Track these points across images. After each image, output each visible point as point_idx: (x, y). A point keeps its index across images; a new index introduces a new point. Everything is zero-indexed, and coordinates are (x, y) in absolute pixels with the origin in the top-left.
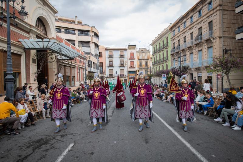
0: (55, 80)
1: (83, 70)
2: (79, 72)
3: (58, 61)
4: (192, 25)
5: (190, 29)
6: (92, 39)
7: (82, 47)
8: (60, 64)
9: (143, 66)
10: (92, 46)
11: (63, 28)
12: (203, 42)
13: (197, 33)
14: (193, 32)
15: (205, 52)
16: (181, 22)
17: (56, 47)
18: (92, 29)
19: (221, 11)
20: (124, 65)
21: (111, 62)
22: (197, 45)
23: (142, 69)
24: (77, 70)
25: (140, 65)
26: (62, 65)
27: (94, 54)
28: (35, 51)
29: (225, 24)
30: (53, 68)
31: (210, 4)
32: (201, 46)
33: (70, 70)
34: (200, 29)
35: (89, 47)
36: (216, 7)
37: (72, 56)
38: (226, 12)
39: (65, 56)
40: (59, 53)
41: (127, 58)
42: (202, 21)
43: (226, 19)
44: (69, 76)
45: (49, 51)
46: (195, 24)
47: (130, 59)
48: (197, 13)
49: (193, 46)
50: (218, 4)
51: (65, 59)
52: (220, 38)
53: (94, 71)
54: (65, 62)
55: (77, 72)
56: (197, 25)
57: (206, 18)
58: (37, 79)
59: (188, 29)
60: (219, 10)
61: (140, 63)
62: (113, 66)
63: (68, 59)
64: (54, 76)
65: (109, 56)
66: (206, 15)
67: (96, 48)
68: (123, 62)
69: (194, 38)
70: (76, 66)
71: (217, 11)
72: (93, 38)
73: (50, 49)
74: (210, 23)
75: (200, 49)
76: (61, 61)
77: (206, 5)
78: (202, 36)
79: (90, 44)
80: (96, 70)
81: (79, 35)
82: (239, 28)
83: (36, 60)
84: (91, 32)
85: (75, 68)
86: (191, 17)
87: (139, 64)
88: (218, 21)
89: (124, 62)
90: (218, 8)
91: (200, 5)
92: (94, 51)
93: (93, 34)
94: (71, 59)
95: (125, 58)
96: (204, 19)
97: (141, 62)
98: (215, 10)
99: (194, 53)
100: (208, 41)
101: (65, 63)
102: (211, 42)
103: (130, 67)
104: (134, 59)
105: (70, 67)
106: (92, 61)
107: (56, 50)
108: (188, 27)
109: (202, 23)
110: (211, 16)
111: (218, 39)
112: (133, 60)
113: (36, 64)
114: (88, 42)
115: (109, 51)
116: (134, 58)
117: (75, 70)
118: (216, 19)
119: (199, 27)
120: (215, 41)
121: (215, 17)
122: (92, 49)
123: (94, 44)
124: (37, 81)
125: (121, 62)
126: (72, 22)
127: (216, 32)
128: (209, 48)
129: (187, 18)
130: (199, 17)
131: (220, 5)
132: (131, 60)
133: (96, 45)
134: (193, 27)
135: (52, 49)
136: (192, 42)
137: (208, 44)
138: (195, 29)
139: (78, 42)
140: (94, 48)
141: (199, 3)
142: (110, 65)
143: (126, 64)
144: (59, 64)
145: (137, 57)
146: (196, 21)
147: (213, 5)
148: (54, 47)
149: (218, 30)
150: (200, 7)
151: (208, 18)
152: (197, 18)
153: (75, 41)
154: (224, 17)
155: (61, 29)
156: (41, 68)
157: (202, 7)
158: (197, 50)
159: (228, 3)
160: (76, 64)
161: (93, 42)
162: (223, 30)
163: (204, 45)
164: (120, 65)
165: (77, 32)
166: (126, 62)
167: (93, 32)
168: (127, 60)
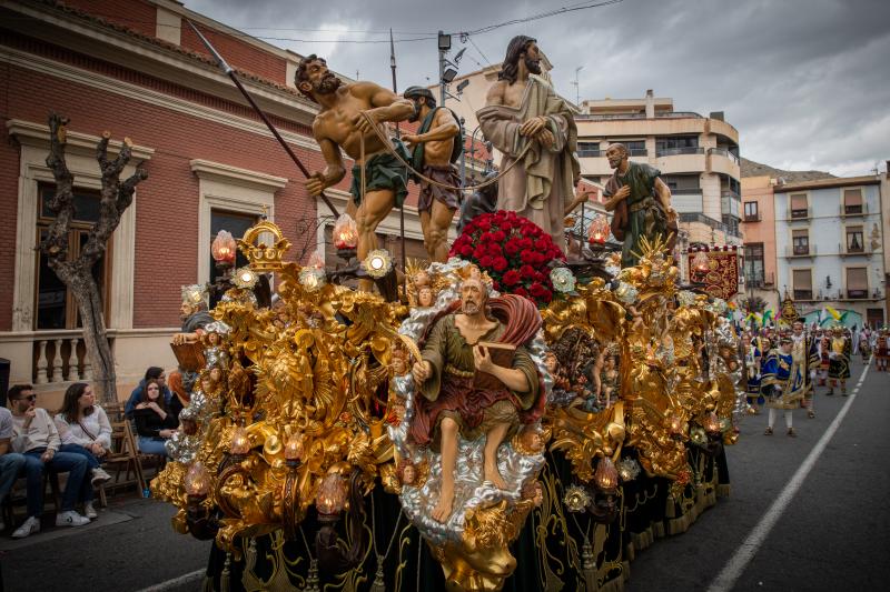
6: (708, 164)
10: (711, 187)
11: (606, 137)
18: (708, 127)
20: (867, 250)
21: (801, 237)
27: (717, 217)
35: (700, 192)
41: (878, 217)
62: (811, 253)
65: (793, 216)
67: (727, 194)
68: (858, 237)
72: (712, 156)
79: (701, 181)
81: (658, 155)
84: (706, 138)
89: (867, 232)
92: (718, 205)
93: (712, 143)
95: (870, 218)
114: (696, 176)
115: (789, 195)
122: (710, 199)
123: (716, 182)
125: (851, 236)
126: (633, 115)
133: (728, 182)
140: (718, 193)
142: (795, 253)
143: (874, 246)
155: (598, 144)
161: (713, 174)
164: (845, 252)
165: (650, 146)
166: (875, 235)
167: (711, 135)
168: (879, 228)
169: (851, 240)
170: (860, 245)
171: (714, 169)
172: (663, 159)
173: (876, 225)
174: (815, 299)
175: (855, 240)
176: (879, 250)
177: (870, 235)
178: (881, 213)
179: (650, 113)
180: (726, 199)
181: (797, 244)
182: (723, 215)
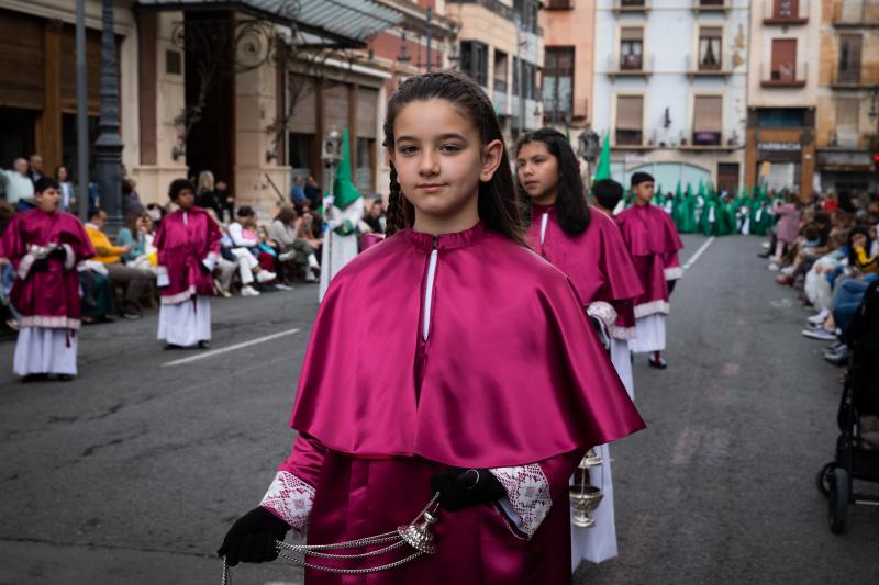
0: (269, 158)
3: (285, 52)
8: (294, 69)
9: (865, 73)
20: (726, 68)
21: (632, 40)
23: (861, 95)
25: (843, 65)
26: (303, 75)
28: (179, 16)
30: (258, 95)
33: (345, 103)
39: (319, 30)
40: (286, 21)
41: (744, 14)
45: (239, 16)
47: (767, 23)
51: (320, 46)
54: (317, 60)
58: (184, 150)
61: (845, 52)
62: (646, 68)
63: (332, 47)
64: (262, 136)
65: (622, 4)
68: (715, 44)
70: (380, 80)
73: (245, 6)
76: (300, 56)
80: (517, 99)
83: (182, 54)
85: (376, 90)
87: (836, 56)
89: (729, 42)
95: (734, 15)
97: (852, 43)
101: (318, 66)
103: (767, 77)
104: (803, 23)
105: (350, 86)
106: (485, 48)
107: (274, 9)
112: (791, 33)
113: (180, 79)
116: (802, 14)
117: (375, 103)
124: (183, 159)
125: (705, 44)
132: (778, 33)
135: (253, 3)
142: (623, 67)
143: (736, 61)
144: (291, 73)
145: (825, 10)
156: (202, 96)
160: (385, 69)
164: (694, 68)
166: (739, 44)
168: (745, 32)
169: (704, 51)
170: (717, 58)
173: (741, 27)
174: (645, 144)
175: (710, 49)
176: (741, 69)
177: (732, 42)
178: (750, 8)
181: (626, 50)
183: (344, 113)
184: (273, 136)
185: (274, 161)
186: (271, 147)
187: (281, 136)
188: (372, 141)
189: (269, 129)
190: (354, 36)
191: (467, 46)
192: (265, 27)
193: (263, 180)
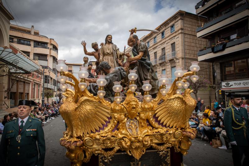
0: (5, 98)
1: (39, 86)
2: (34, 89)
3: (10, 74)
4: (156, 45)
5: (154, 49)
6: (50, 53)
7: (39, 61)
10: (50, 60)
11: (16, 37)
12: (167, 61)
13: (161, 53)
14: (156, 52)
15: (169, 72)
16: (145, 41)
17: (11, 57)
18: (51, 42)
19: (182, 34)
22: (160, 64)
24: (32, 86)
26: (15, 80)
27: (52, 68)
29: (187, 46)
30: (3, 83)
31: (173, 27)
32: (164, 65)
33: (23, 86)
34: (163, 49)
35: (47, 60)
36: (178, 31)
37: (28, 70)
38: (186, 36)
39: (21, 69)
40: (14, 66)
42: (166, 41)
43: (187, 42)
44: (22, 93)
46: (158, 44)
48: (160, 35)
49: (157, 65)
50: (180, 27)
51: (20, 73)
52: (182, 59)
53: (51, 88)
54: (19, 76)
55: (32, 89)
56: (160, 46)
57: (169, 39)
59: (151, 48)
60: (181, 33)
63: (23, 73)
64: (4, 93)
66: (169, 36)
67: (54, 62)
69: (158, 58)
70: (30, 81)
71: (179, 34)
72: (52, 50)
73: (3, 60)
74: (173, 45)
75: (164, 68)
76: (14, 75)
77: (168, 28)
78: (166, 56)
79: (47, 57)
80: (54, 86)
81: (34, 47)
82: (200, 51)
85: (29, 83)
86: (155, 38)
88: (180, 43)
90: (180, 31)
91: (163, 27)
92: (52, 65)
93: (52, 47)
94: (27, 72)
96: (167, 40)
98: (177, 33)
99: (158, 72)
100: (171, 61)
101: (19, 78)
102: (175, 62)
105: (24, 82)
106: (49, 77)
107: (11, 62)
108: (152, 47)
109: (165, 44)
110: (173, 38)
111: (181, 60)
114: (46, 56)
115: (68, 66)
117: (29, 86)
118: (179, 40)
119: (162, 47)
120: (178, 61)
121: (177, 39)
122: (50, 63)
123: (52, 58)
126: (27, 32)
127: (179, 53)
128: (172, 67)
129: (151, 38)
130: (162, 38)
131: (182, 29)
133: (55, 59)
134: (157, 47)
135: (6, 59)
136: (156, 62)
137: (171, 64)
138: (159, 49)
139: (33, 54)
140: (52, 62)
141: (162, 25)
144: (11, 79)
146: (160, 42)
147: (175, 28)
148: (9, 58)
149: (181, 51)
150: (164, 29)
151: (171, 39)
152: (160, 39)
153: (30, 53)
154: (185, 40)
155: (13, 38)
157: (165, 29)
158: (161, 69)
159: (188, 28)
160: (31, 79)
161: (51, 56)
162: (185, 51)
163: (167, 64)
165: (32, 43)
167: (51, 44)
171: (52, 55)
172: (36, 48)
179: (33, 33)
180: (54, 64)
182: (53, 68)
183: (23, 88)
184: (6, 93)
185: (6, 98)
186: (6, 95)
187: (8, 93)
188: (28, 94)
189: (5, 91)
190: (29, 71)
191: (46, 76)
192: (8, 66)
193: (4, 103)
